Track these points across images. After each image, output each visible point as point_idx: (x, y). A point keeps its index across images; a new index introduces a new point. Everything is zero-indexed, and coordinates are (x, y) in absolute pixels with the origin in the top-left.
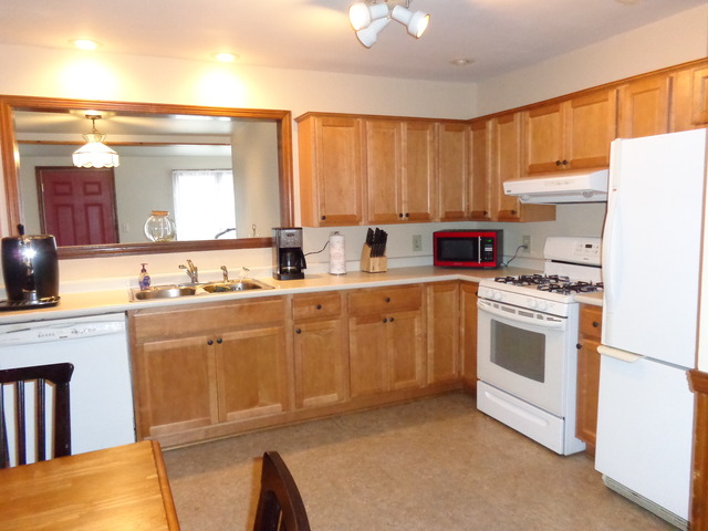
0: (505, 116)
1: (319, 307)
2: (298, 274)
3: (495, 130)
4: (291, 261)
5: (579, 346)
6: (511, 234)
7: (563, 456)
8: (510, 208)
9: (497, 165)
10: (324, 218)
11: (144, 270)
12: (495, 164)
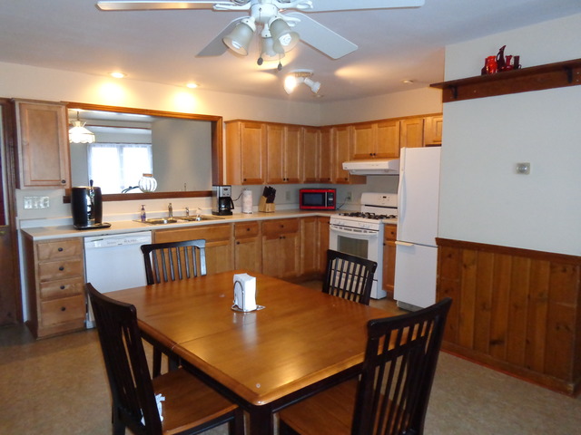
0: (342, 127)
1: (248, 230)
2: (228, 212)
3: (335, 134)
4: (226, 205)
5: (384, 244)
6: (342, 191)
7: (376, 300)
8: (344, 176)
9: (336, 154)
10: (245, 180)
11: (143, 209)
12: (335, 152)
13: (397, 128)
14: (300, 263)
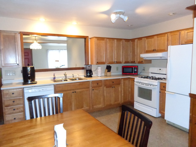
0: (140, 39)
1: (98, 84)
2: (90, 76)
3: (137, 42)
4: (89, 73)
5: (160, 92)
7: (156, 118)
8: (141, 60)
9: (137, 50)
10: (97, 62)
11: (54, 75)
13: (166, 37)
14: (121, 98)
